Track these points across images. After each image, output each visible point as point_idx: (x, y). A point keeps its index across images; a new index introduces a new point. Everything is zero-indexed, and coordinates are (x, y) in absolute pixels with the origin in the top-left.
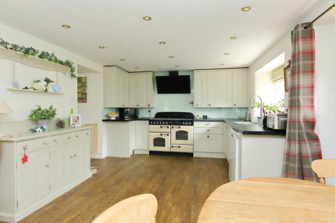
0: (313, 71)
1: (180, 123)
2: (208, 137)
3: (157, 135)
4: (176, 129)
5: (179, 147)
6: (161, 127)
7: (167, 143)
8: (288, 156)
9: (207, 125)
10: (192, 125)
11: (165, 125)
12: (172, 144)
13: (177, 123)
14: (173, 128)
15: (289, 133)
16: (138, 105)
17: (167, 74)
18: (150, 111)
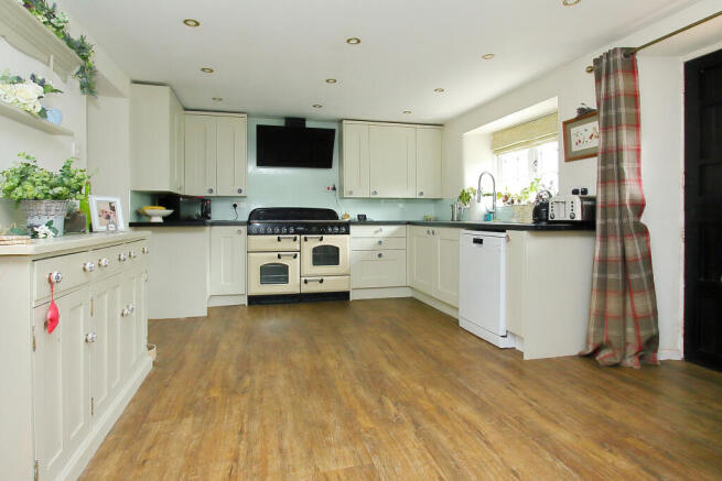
0: (638, 126)
1: (322, 230)
2: (380, 255)
3: (271, 259)
4: (313, 242)
5: (321, 281)
6: (279, 239)
7: (293, 274)
8: (604, 263)
9: (377, 232)
10: (348, 233)
11: (288, 233)
12: (303, 275)
13: (314, 229)
14: (306, 239)
15: (605, 227)
16: (211, 191)
17: (281, 123)
18: (235, 206)
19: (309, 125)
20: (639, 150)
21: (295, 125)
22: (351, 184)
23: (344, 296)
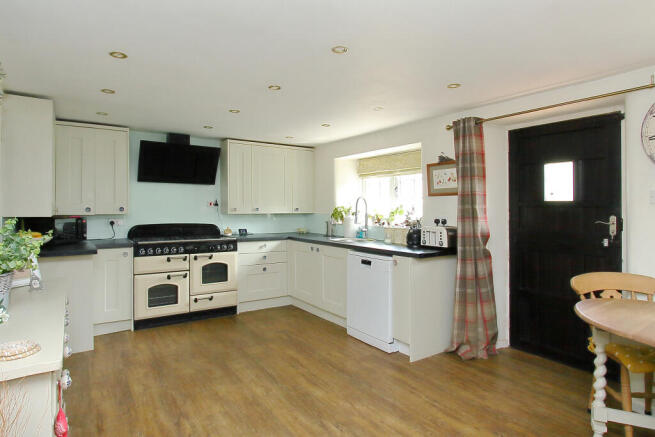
1: (211, 248)
2: (265, 269)
3: (160, 280)
5: (211, 299)
6: (169, 260)
7: (183, 295)
9: (261, 247)
10: (235, 249)
11: (177, 253)
12: (194, 294)
13: (203, 247)
14: (196, 258)
16: (88, 209)
17: (163, 139)
18: (112, 223)
19: (193, 142)
20: (485, 195)
21: (178, 141)
22: (234, 201)
23: (232, 310)
